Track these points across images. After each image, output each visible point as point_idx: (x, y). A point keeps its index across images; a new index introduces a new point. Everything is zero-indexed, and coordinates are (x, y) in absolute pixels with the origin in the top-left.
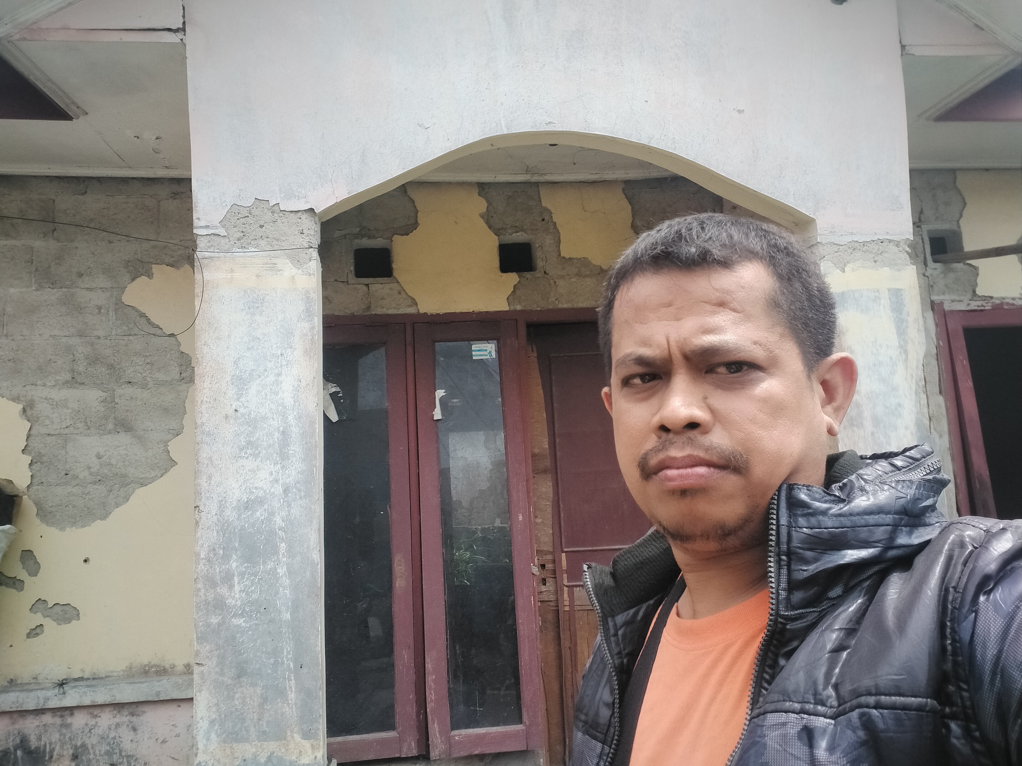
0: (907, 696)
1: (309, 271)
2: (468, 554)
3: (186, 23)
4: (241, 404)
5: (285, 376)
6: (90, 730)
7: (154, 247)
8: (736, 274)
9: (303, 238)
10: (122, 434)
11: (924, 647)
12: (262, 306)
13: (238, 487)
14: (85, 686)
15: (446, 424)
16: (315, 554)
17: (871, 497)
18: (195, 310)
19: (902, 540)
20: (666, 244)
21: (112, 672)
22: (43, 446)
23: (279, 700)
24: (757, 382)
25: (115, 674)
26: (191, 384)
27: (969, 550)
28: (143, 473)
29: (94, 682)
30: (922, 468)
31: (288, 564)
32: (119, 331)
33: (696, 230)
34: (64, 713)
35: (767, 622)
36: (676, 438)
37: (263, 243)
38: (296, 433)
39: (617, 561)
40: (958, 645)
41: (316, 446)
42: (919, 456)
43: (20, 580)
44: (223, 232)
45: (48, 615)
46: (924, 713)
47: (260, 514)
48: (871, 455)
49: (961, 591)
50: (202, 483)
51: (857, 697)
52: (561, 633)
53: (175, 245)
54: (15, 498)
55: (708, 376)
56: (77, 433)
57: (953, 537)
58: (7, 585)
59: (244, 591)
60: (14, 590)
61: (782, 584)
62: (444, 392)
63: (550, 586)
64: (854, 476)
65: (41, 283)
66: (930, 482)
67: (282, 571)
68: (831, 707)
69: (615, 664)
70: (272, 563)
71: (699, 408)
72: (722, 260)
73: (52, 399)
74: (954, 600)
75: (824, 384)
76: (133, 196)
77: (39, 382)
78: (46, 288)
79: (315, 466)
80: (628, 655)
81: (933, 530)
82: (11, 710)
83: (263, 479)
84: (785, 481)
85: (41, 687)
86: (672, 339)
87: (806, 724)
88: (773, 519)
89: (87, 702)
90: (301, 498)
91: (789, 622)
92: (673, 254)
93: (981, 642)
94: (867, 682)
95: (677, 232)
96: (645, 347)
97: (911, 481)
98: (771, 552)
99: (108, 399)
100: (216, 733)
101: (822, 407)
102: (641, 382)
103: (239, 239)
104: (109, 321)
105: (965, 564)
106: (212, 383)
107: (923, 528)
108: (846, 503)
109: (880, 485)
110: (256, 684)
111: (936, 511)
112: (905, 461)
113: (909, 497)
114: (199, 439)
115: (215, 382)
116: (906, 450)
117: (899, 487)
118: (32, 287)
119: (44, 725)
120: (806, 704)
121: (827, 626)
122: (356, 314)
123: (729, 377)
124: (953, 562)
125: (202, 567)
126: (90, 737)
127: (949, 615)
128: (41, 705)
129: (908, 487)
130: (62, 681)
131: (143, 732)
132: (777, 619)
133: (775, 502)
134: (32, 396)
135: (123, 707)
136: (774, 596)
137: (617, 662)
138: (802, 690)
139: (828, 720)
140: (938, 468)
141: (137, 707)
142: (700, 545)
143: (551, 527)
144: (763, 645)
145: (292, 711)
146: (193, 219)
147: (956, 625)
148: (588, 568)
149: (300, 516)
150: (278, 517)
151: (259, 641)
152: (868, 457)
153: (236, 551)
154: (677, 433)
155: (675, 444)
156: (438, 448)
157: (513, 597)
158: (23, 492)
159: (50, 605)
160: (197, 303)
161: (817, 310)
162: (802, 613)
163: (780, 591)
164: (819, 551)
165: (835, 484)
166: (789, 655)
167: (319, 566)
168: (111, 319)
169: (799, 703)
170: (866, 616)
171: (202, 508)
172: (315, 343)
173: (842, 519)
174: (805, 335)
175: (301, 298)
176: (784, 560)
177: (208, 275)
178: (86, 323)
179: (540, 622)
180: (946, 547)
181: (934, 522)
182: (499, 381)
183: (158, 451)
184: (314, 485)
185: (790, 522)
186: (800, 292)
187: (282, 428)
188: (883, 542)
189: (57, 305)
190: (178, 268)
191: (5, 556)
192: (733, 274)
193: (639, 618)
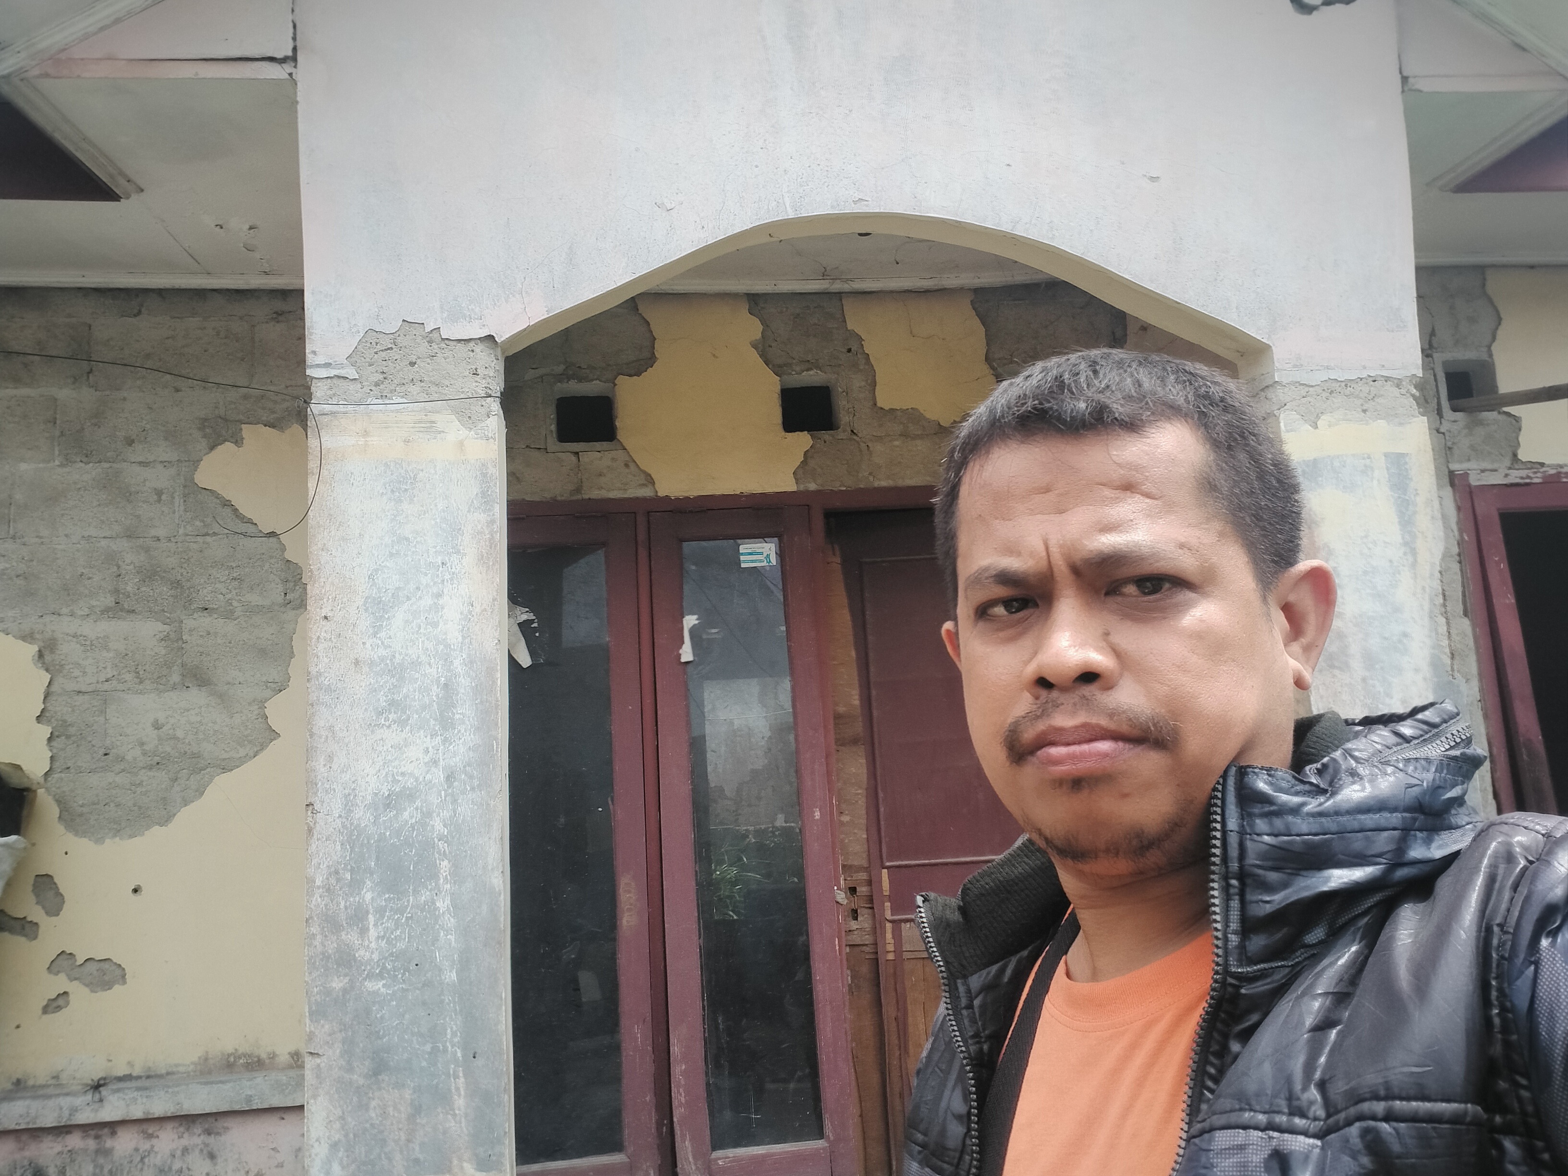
0: (1435, 1101)
1: (486, 432)
2: (734, 871)
3: (298, 48)
4: (380, 642)
5: (449, 598)
6: (142, 1159)
7: (246, 397)
8: (1148, 441)
9: (476, 382)
10: (194, 691)
11: (1458, 1020)
12: (414, 489)
13: (374, 772)
14: (134, 1089)
15: (700, 667)
16: (496, 877)
17: (1367, 784)
18: (308, 495)
19: (1417, 852)
20: (1040, 397)
21: (177, 1065)
22: (70, 709)
23: (439, 1110)
24: (1186, 607)
25: (181, 1069)
26: (302, 610)
27: (1521, 866)
28: (226, 751)
29: (147, 1083)
30: (1443, 739)
31: (453, 894)
32: (189, 528)
33: (1085, 374)
34: (100, 1133)
35: (1209, 984)
36: (1063, 698)
37: (414, 389)
38: (465, 687)
39: (968, 889)
40: (1510, 1015)
41: (497, 706)
42: (1437, 720)
43: (31, 921)
44: (352, 373)
45: (77, 976)
46: (1464, 1127)
47: (409, 815)
48: (1361, 718)
49: (1512, 931)
50: (318, 767)
51: (1356, 1103)
52: (882, 994)
53: (277, 393)
54: (25, 793)
55: (1110, 599)
56: (123, 688)
57: (1495, 847)
58: (12, 931)
59: (383, 938)
60: (23, 939)
61: (1231, 924)
62: (697, 619)
63: (864, 921)
64: (1339, 752)
65: (68, 454)
66: (1457, 760)
67: (443, 904)
68: (1316, 1119)
69: (969, 1054)
70: (428, 893)
71: (1098, 649)
72: (1127, 419)
73: (85, 636)
74: (1502, 944)
75: (1288, 609)
76: (212, 318)
77: (65, 610)
78: (75, 462)
79: (496, 739)
80: (989, 1037)
81: (1462, 835)
82: (17, 1127)
83: (414, 759)
84: (1232, 761)
85: (65, 1091)
86: (1053, 543)
87: (1277, 1148)
88: (1215, 821)
89: (138, 1114)
90: (473, 789)
91: (1245, 984)
92: (1051, 413)
93: (1545, 1011)
94: (1371, 1079)
95: (1056, 378)
96: (1010, 556)
97: (1427, 760)
98: (1214, 873)
99: (172, 635)
100: (341, 1163)
101: (1285, 645)
102: (1005, 613)
103: (377, 384)
104: (174, 512)
105: (1515, 887)
106: (334, 609)
107: (1447, 832)
108: (1328, 795)
109: (1380, 766)
110: (403, 1085)
111: (1465, 806)
112: (1417, 728)
113: (1425, 784)
114: (313, 697)
115: (339, 608)
116: (1416, 711)
117: (1411, 769)
118: (54, 461)
119: (69, 1151)
120: (1275, 1115)
121: (1304, 989)
122: (559, 498)
123: (1144, 602)
124: (1497, 885)
125: (318, 900)
126: (142, 1170)
127: (1494, 970)
128: (64, 1120)
129: (1424, 769)
130: (99, 1081)
131: (226, 1160)
132: (1226, 979)
133: (1219, 795)
134: (53, 631)
135: (194, 1122)
136: (1219, 943)
137: (972, 1048)
138: (1269, 1092)
139: (1311, 1141)
140: (1467, 738)
141: (216, 1120)
142: (1103, 866)
143: (864, 828)
144: (1204, 1020)
145: (461, 1127)
146: (305, 353)
147: (1506, 985)
148: (924, 902)
149: (471, 817)
150: (437, 819)
151: (407, 1016)
152: (1357, 721)
153: (372, 874)
154: (1064, 689)
155: (1062, 707)
156: (687, 706)
157: (805, 937)
158: (38, 783)
159: (80, 961)
160: (312, 484)
161: (1273, 494)
162: (1265, 969)
163: (1229, 935)
164: (1289, 871)
165: (1310, 766)
166: (1246, 1035)
167: (502, 896)
168: (177, 510)
169: (1265, 1113)
170: (1365, 972)
171: (317, 806)
172: (495, 546)
173: (1323, 820)
174: (1256, 533)
175: (474, 475)
176: (1234, 887)
177: (328, 441)
178: (138, 517)
179: (849, 978)
180: (1485, 861)
181: (1464, 823)
182: (782, 600)
183: (250, 715)
184: (493, 768)
185: (1243, 826)
186: (1246, 467)
187: (443, 679)
188: (1388, 856)
189: (93, 488)
190: (281, 429)
191: (9, 884)
192: (1144, 440)
193: (1006, 980)
